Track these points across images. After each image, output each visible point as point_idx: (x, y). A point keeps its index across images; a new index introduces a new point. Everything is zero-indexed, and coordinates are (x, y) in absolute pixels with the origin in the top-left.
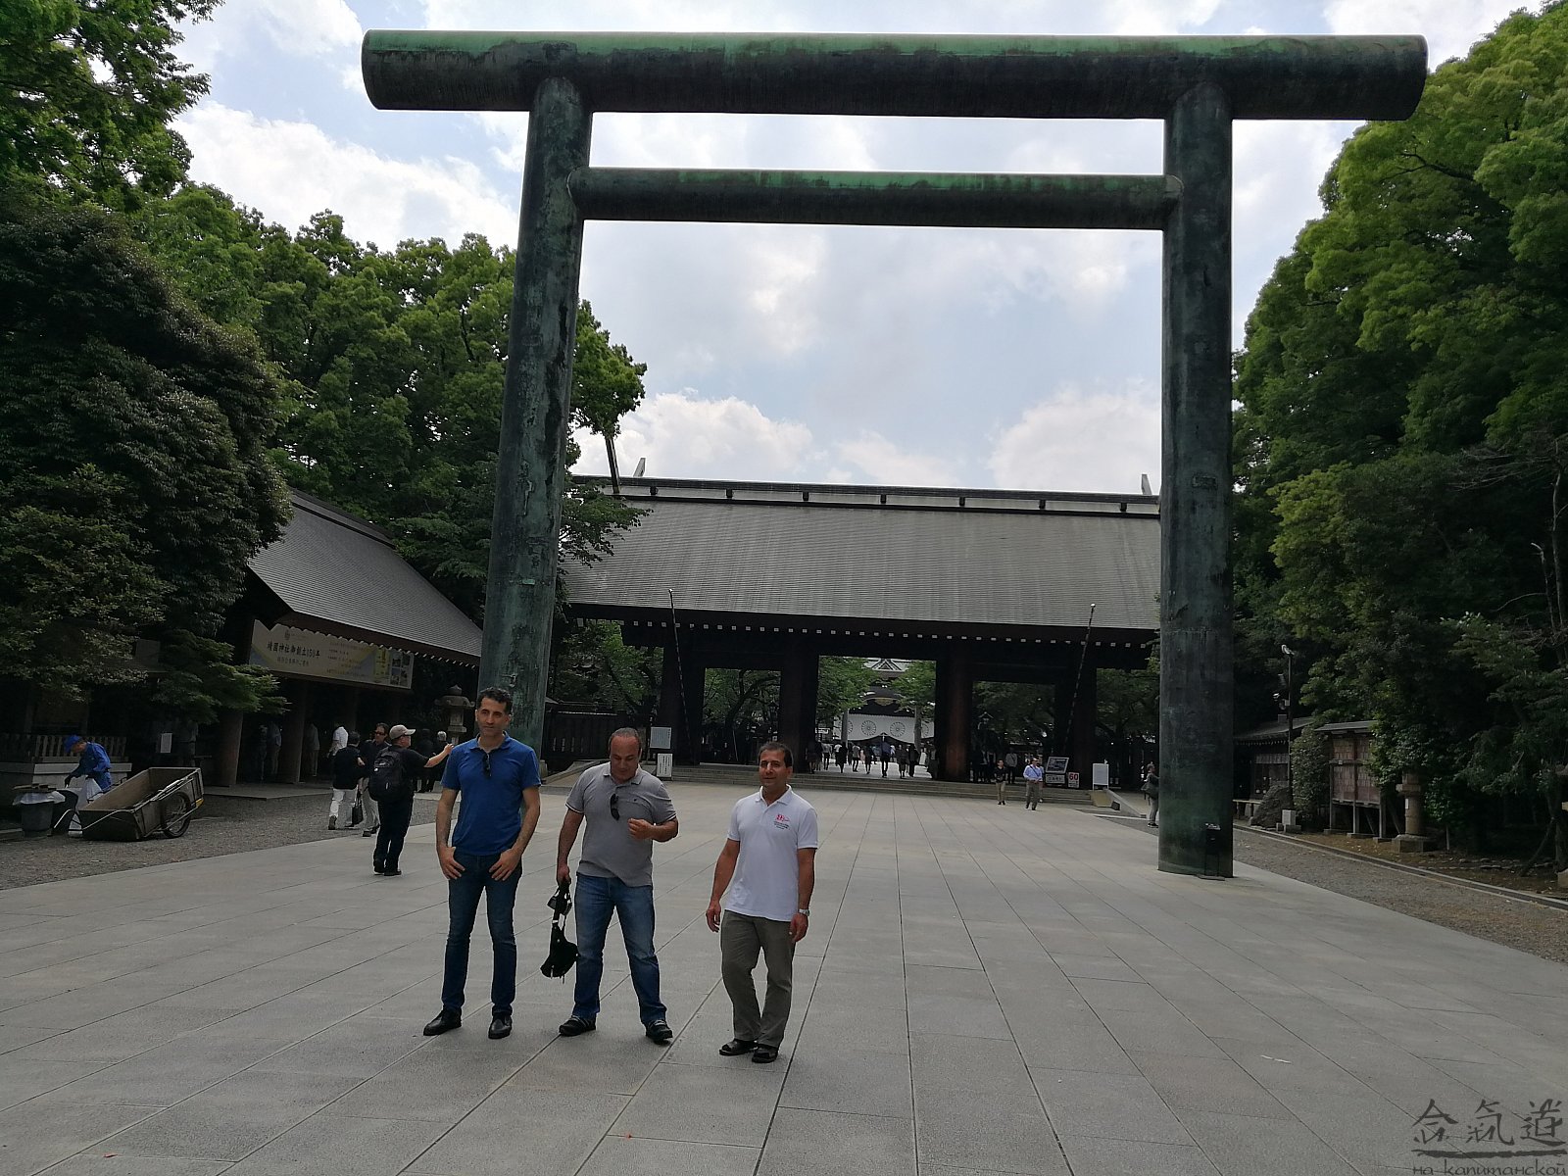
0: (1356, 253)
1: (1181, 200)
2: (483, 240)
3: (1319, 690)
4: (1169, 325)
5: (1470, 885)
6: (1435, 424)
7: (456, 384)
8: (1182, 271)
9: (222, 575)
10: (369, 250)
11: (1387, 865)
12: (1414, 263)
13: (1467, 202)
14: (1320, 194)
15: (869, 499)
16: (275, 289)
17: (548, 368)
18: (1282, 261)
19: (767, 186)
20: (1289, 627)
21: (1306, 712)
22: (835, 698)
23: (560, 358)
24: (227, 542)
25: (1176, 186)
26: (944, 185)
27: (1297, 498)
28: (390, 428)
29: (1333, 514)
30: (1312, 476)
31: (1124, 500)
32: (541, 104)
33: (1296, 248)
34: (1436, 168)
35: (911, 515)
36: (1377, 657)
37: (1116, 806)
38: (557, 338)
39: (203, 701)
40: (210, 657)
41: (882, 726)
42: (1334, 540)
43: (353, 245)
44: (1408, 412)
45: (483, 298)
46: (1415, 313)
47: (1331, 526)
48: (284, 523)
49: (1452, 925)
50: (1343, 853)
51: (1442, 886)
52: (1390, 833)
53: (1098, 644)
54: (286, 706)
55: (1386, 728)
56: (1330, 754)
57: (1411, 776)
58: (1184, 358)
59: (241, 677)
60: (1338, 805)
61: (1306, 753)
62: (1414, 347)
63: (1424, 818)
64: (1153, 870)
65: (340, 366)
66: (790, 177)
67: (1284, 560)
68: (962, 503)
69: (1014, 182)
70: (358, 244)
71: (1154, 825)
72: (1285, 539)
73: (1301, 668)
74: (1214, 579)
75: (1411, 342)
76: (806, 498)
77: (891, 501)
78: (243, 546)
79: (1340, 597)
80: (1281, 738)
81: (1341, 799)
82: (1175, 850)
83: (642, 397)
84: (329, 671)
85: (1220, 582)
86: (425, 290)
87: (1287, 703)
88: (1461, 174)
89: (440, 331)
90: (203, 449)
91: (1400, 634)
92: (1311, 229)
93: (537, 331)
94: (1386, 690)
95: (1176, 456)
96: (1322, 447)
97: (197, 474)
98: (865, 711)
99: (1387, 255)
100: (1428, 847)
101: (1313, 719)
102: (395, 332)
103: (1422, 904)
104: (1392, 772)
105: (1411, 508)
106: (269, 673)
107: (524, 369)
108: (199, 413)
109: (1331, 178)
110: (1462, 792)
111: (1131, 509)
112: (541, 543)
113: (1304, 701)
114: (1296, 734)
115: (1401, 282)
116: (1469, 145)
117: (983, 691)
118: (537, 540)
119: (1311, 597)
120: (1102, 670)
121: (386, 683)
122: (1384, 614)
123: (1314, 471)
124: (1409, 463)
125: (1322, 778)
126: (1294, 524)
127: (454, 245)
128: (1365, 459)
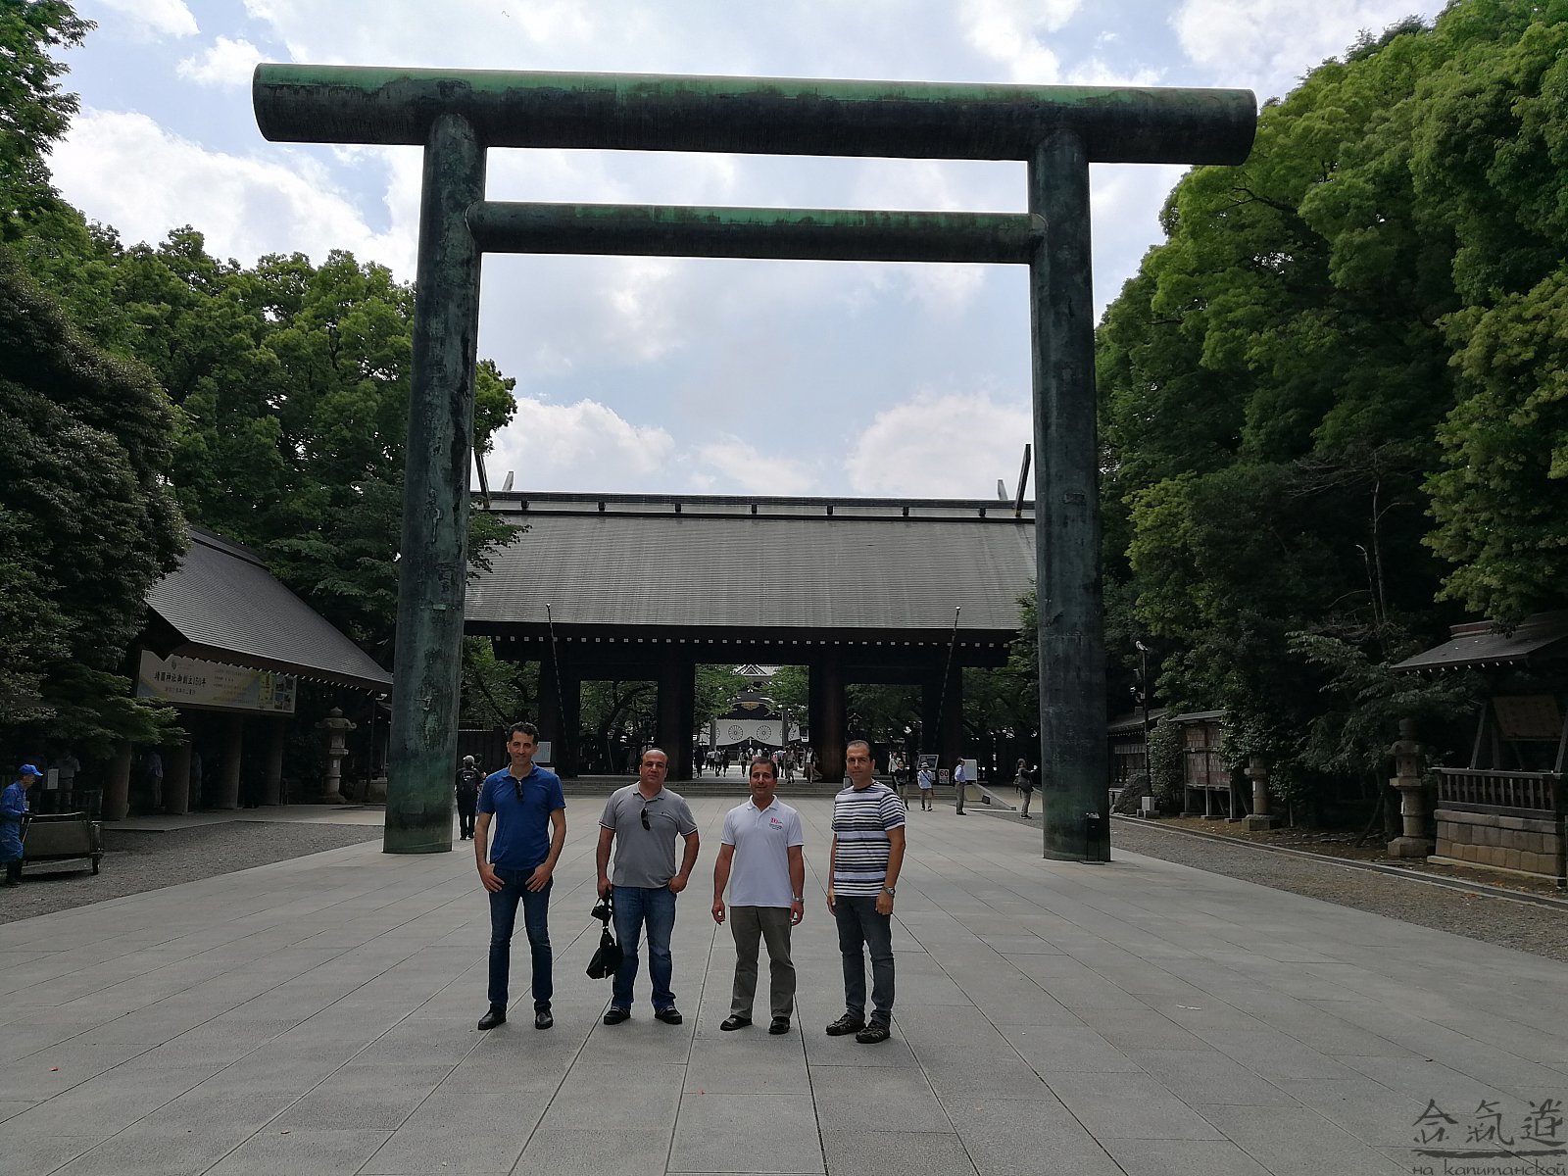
0: (1196, 278)
1: (1046, 237)
2: (349, 256)
3: (1171, 683)
4: (1038, 353)
5: (1313, 857)
6: (1269, 434)
7: (328, 403)
8: (1049, 303)
9: (125, 608)
10: (231, 266)
11: (1240, 843)
12: (1248, 288)
13: (1291, 233)
14: (1161, 219)
15: (740, 509)
16: (139, 311)
17: (452, 398)
18: (1129, 283)
19: (661, 221)
20: (1143, 626)
21: (1159, 704)
22: (708, 705)
23: (463, 388)
24: (129, 575)
25: (1040, 223)
26: (829, 221)
27: (1149, 505)
28: (264, 449)
29: (1182, 520)
30: (1162, 485)
31: (982, 506)
32: (436, 139)
33: (1141, 271)
34: (1262, 201)
35: (783, 524)
36: (1227, 653)
37: (986, 800)
38: (460, 369)
39: (103, 735)
40: (106, 690)
41: (749, 729)
42: (1184, 545)
43: (214, 261)
44: (1245, 424)
45: (353, 316)
46: (1251, 334)
47: (1181, 531)
48: (181, 553)
49: (1305, 893)
50: (1200, 834)
51: (1291, 860)
52: (1240, 814)
53: (963, 644)
54: (185, 737)
55: (1234, 718)
56: (1183, 742)
57: (1256, 760)
58: (1053, 383)
59: (139, 710)
60: (1192, 790)
61: (1162, 742)
62: (1251, 367)
63: (1269, 798)
64: (1039, 858)
65: (205, 387)
66: (682, 212)
67: (1139, 563)
68: (830, 511)
69: (893, 218)
70: (219, 261)
71: (1027, 816)
72: (1139, 544)
73: (1154, 663)
74: (1086, 588)
75: (1248, 362)
76: (678, 509)
77: (761, 510)
78: (143, 577)
79: (1191, 597)
80: (1138, 729)
81: (1195, 784)
82: (1059, 839)
83: (515, 412)
84: (215, 699)
85: (1091, 590)
86: (289, 307)
87: (1143, 696)
88: (1287, 209)
89: (310, 350)
90: (106, 483)
91: (1246, 630)
92: (1155, 256)
93: (439, 363)
94: (1233, 682)
95: (1048, 475)
96: (1171, 456)
97: (100, 509)
98: (731, 716)
99: (1223, 280)
100: (1274, 825)
101: (1166, 711)
102: (265, 354)
103: (1276, 876)
104: (1241, 757)
105: (1253, 514)
106: (168, 704)
107: (428, 399)
108: (101, 447)
109: (1171, 204)
110: (1300, 771)
111: (989, 514)
112: (451, 569)
113: (1158, 694)
114: (1152, 725)
115: (1238, 305)
116: (1293, 182)
117: (852, 693)
118: (447, 565)
119: (1165, 598)
120: (965, 669)
121: (270, 708)
122: (1228, 613)
123: (1163, 480)
124: (1245, 472)
125: (1177, 764)
126: (1147, 530)
127: (317, 261)
128: (1209, 468)
